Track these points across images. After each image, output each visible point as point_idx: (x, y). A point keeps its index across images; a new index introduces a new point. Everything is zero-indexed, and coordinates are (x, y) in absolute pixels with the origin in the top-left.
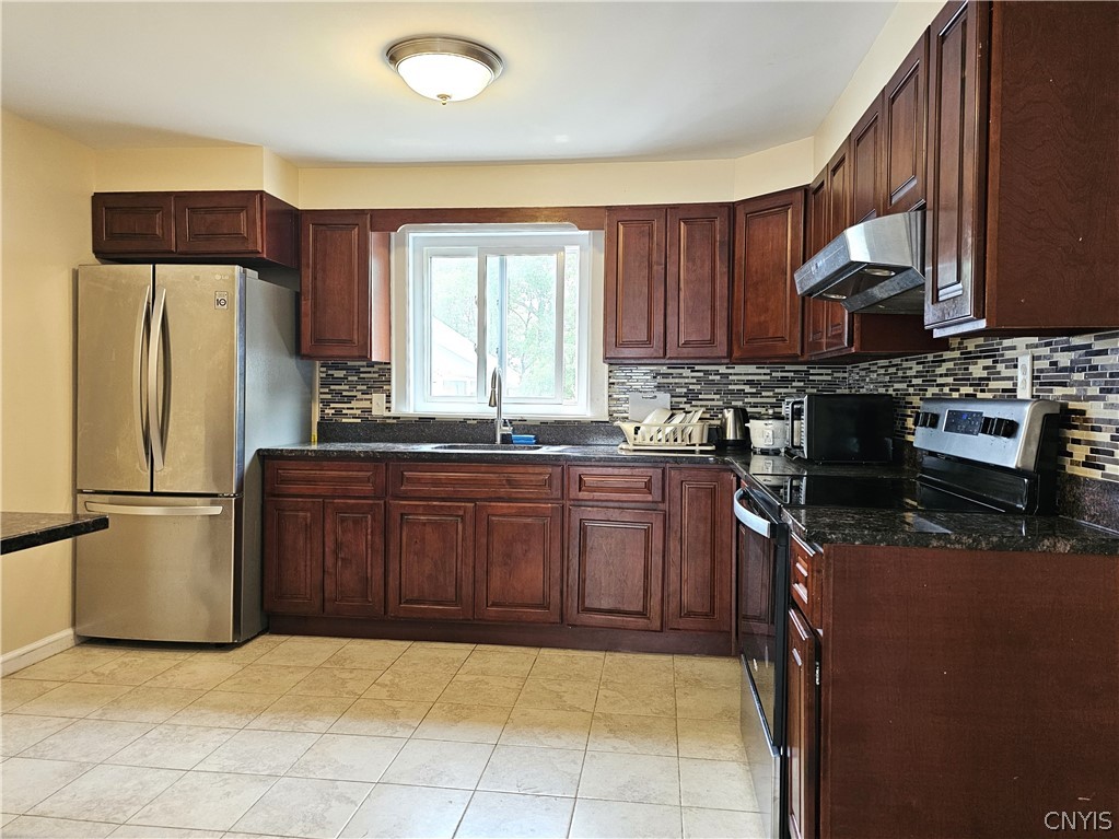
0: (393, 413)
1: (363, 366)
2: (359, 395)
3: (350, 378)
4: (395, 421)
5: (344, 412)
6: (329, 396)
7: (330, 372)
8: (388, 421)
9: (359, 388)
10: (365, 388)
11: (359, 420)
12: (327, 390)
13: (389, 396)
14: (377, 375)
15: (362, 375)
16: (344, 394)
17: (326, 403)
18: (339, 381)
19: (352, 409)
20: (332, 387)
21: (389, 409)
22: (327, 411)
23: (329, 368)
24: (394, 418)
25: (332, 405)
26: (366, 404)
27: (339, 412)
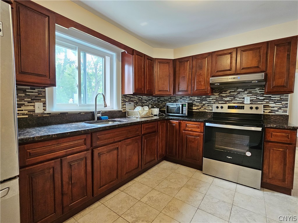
0: (47, 111)
1: (28, 89)
2: (26, 103)
4: (48, 115)
8: (44, 115)
9: (25, 100)
10: (30, 100)
11: (27, 116)
13: (44, 104)
14: (37, 94)
15: (27, 93)
19: (23, 110)
21: (44, 110)
24: (48, 114)
26: (31, 108)
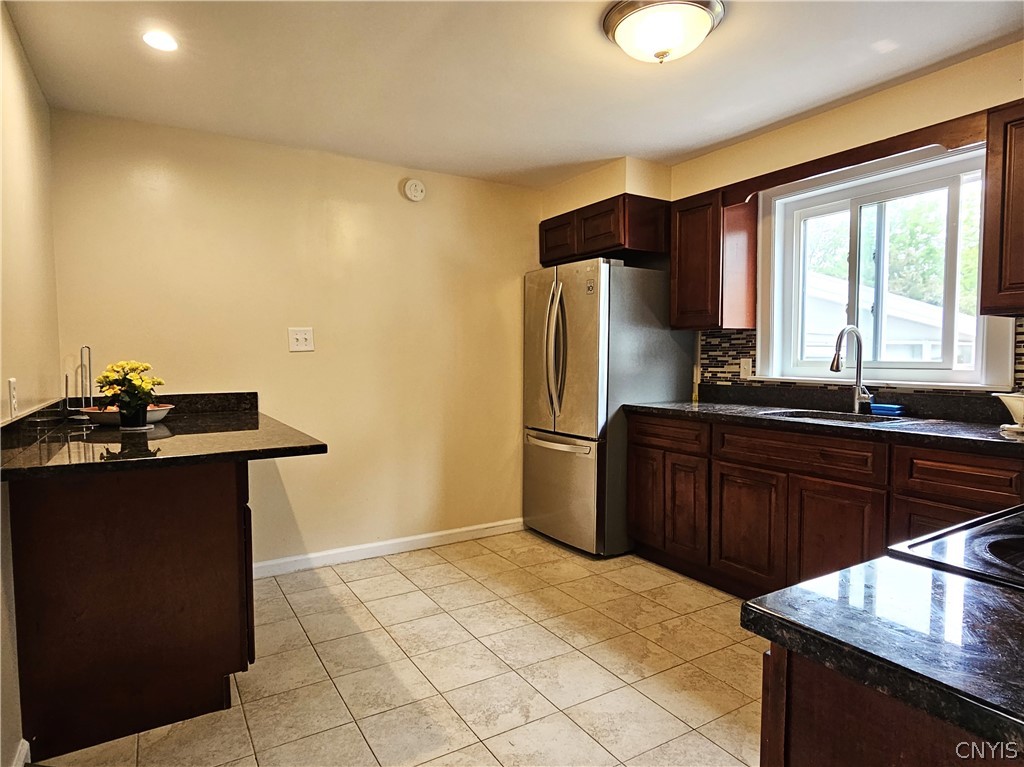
0: (758, 377)
1: (733, 334)
2: (730, 360)
3: (723, 345)
4: (759, 385)
5: (719, 375)
6: (707, 362)
7: (709, 340)
8: (754, 384)
9: (730, 353)
10: (735, 353)
11: (730, 383)
12: (706, 356)
13: (754, 361)
14: (744, 341)
15: (733, 342)
16: (719, 359)
17: (705, 367)
18: (715, 348)
19: (725, 372)
20: (710, 353)
21: (754, 373)
22: (706, 375)
23: (708, 336)
24: (759, 382)
25: (710, 369)
26: (734, 368)
27: (714, 374)
